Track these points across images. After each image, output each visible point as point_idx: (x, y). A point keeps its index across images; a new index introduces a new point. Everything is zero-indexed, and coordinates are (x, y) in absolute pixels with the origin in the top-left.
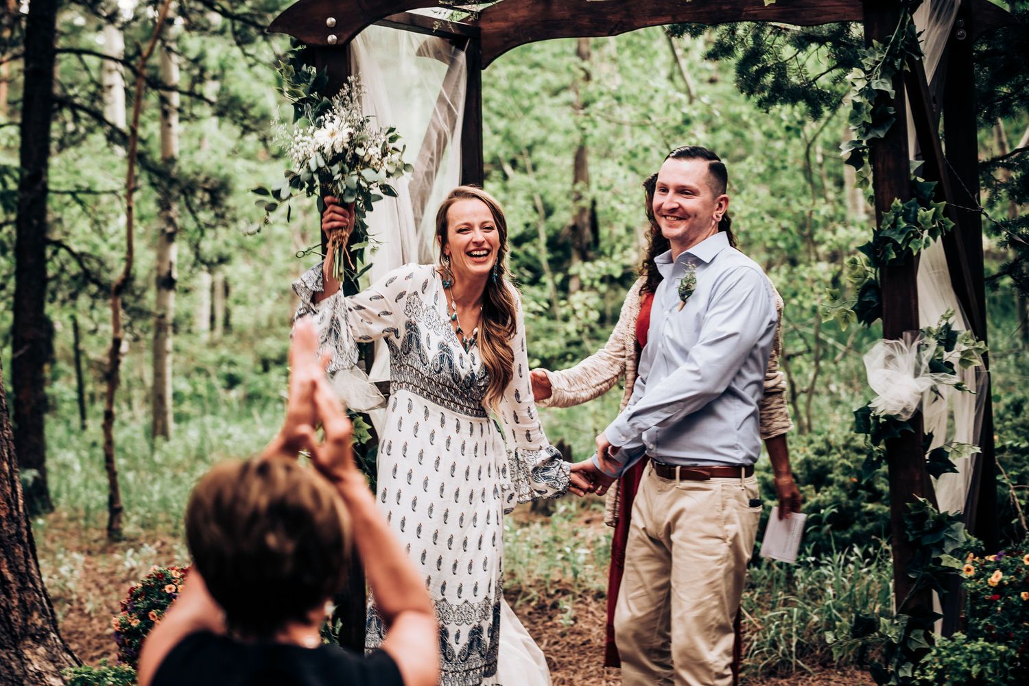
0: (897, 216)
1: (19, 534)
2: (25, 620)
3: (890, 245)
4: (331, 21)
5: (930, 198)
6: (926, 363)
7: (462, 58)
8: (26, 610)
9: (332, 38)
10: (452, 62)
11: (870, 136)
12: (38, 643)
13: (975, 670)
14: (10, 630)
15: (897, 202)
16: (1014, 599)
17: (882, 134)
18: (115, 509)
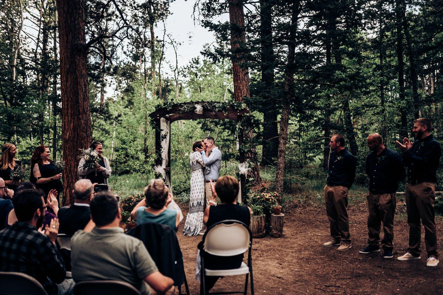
0: (243, 146)
3: (242, 150)
4: (158, 115)
6: (247, 167)
7: (169, 122)
9: (158, 118)
13: (258, 210)
15: (243, 144)
16: (261, 200)
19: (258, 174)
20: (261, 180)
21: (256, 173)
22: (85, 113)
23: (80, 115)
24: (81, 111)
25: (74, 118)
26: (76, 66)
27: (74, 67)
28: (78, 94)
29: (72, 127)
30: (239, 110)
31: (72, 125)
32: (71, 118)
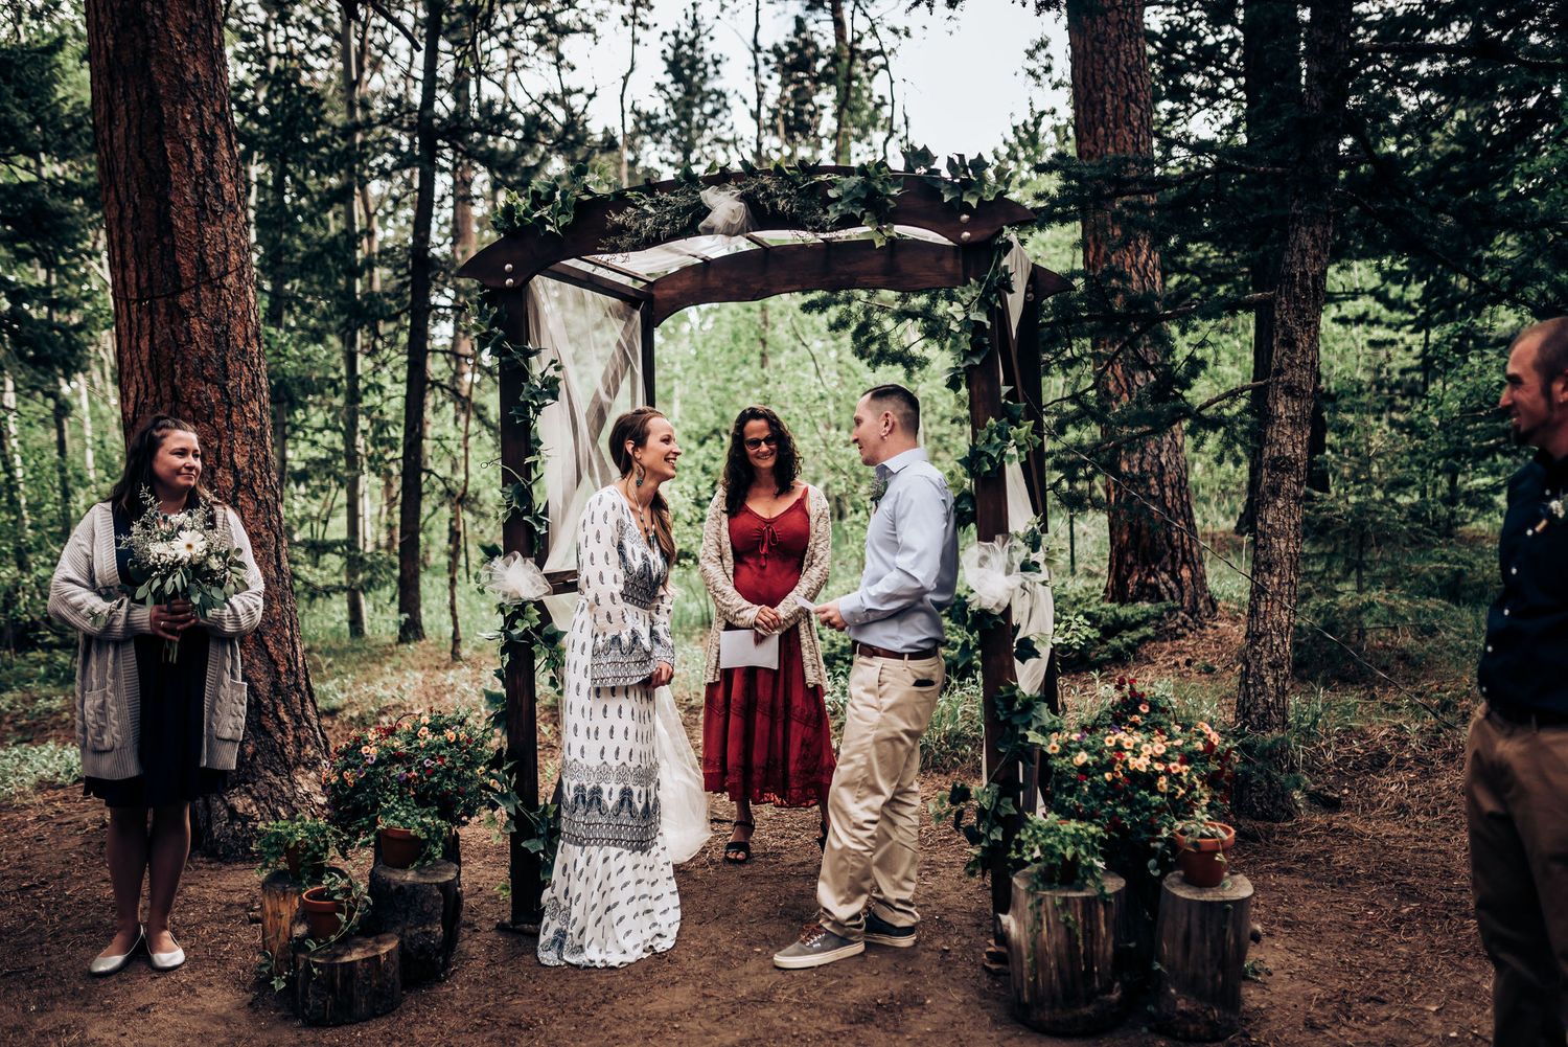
0: (991, 433)
1: (297, 685)
2: (299, 752)
3: (984, 458)
4: (508, 266)
5: (1020, 417)
6: (1017, 566)
7: (637, 315)
8: (300, 744)
9: (509, 281)
10: (630, 319)
11: (967, 363)
12: (310, 769)
13: (1069, 853)
14: (285, 762)
15: (992, 420)
16: (1098, 778)
17: (977, 362)
18: (456, 639)
19: (1199, 579)
20: (1215, 609)
21: (1185, 573)
22: (211, 281)
23: (182, 291)
24: (187, 269)
25: (151, 311)
26: (147, 39)
27: (140, 43)
28: (167, 182)
29: (145, 357)
30: (967, 208)
31: (144, 344)
32: (139, 310)
